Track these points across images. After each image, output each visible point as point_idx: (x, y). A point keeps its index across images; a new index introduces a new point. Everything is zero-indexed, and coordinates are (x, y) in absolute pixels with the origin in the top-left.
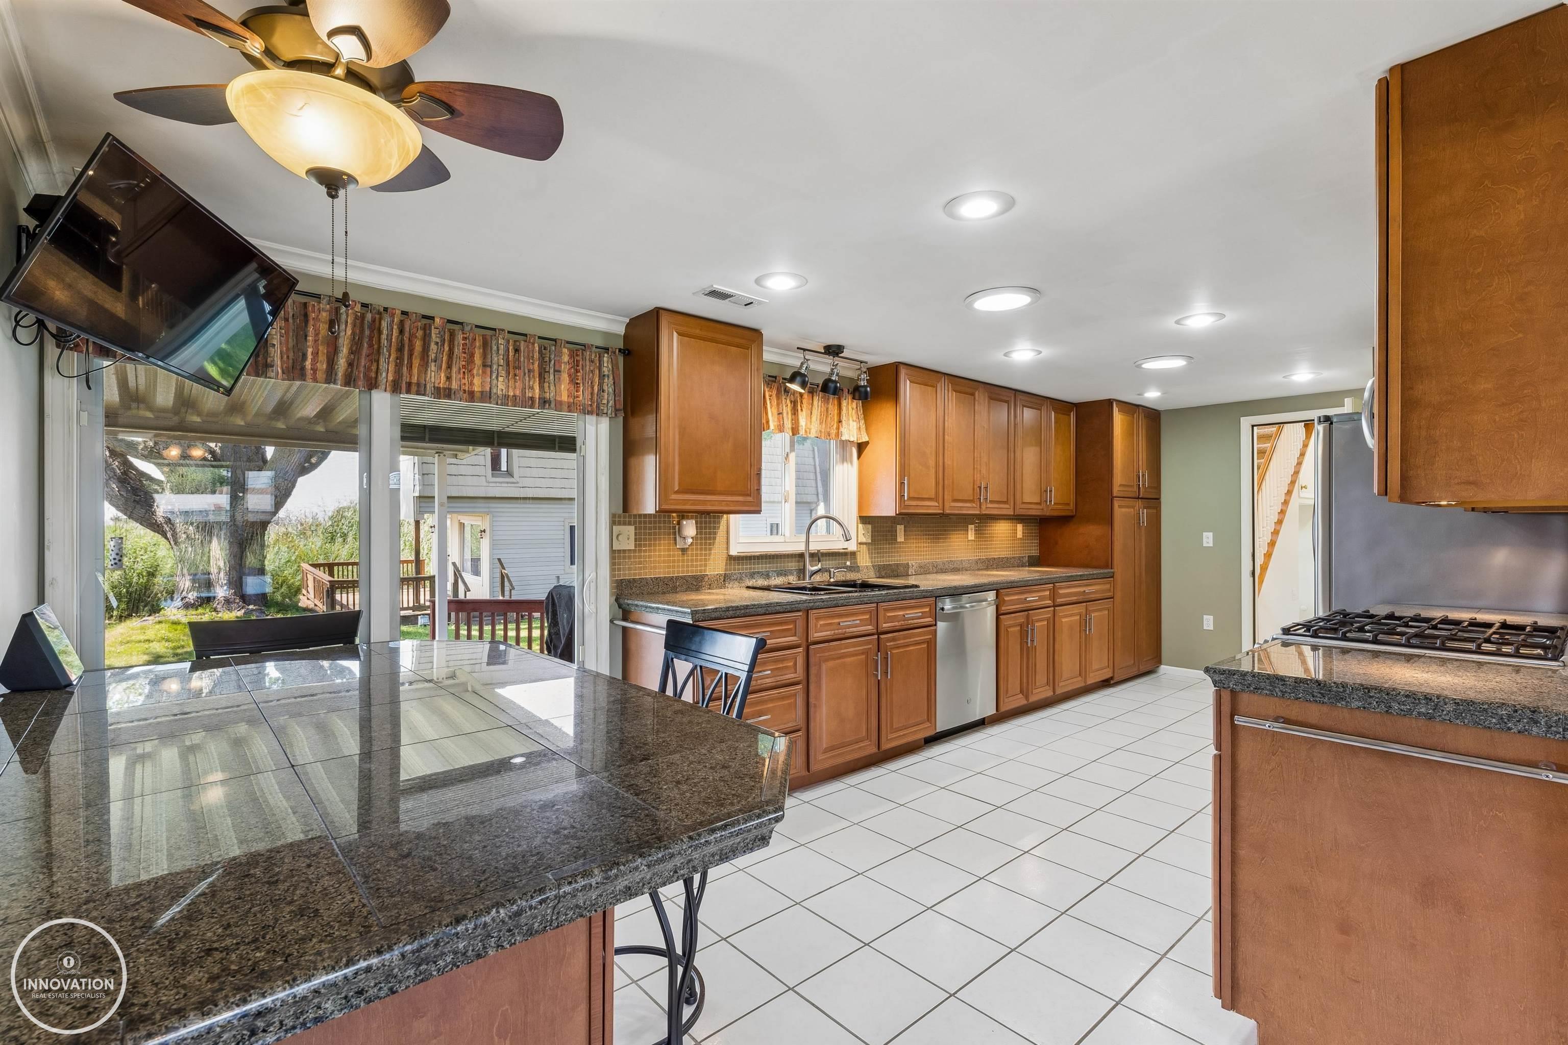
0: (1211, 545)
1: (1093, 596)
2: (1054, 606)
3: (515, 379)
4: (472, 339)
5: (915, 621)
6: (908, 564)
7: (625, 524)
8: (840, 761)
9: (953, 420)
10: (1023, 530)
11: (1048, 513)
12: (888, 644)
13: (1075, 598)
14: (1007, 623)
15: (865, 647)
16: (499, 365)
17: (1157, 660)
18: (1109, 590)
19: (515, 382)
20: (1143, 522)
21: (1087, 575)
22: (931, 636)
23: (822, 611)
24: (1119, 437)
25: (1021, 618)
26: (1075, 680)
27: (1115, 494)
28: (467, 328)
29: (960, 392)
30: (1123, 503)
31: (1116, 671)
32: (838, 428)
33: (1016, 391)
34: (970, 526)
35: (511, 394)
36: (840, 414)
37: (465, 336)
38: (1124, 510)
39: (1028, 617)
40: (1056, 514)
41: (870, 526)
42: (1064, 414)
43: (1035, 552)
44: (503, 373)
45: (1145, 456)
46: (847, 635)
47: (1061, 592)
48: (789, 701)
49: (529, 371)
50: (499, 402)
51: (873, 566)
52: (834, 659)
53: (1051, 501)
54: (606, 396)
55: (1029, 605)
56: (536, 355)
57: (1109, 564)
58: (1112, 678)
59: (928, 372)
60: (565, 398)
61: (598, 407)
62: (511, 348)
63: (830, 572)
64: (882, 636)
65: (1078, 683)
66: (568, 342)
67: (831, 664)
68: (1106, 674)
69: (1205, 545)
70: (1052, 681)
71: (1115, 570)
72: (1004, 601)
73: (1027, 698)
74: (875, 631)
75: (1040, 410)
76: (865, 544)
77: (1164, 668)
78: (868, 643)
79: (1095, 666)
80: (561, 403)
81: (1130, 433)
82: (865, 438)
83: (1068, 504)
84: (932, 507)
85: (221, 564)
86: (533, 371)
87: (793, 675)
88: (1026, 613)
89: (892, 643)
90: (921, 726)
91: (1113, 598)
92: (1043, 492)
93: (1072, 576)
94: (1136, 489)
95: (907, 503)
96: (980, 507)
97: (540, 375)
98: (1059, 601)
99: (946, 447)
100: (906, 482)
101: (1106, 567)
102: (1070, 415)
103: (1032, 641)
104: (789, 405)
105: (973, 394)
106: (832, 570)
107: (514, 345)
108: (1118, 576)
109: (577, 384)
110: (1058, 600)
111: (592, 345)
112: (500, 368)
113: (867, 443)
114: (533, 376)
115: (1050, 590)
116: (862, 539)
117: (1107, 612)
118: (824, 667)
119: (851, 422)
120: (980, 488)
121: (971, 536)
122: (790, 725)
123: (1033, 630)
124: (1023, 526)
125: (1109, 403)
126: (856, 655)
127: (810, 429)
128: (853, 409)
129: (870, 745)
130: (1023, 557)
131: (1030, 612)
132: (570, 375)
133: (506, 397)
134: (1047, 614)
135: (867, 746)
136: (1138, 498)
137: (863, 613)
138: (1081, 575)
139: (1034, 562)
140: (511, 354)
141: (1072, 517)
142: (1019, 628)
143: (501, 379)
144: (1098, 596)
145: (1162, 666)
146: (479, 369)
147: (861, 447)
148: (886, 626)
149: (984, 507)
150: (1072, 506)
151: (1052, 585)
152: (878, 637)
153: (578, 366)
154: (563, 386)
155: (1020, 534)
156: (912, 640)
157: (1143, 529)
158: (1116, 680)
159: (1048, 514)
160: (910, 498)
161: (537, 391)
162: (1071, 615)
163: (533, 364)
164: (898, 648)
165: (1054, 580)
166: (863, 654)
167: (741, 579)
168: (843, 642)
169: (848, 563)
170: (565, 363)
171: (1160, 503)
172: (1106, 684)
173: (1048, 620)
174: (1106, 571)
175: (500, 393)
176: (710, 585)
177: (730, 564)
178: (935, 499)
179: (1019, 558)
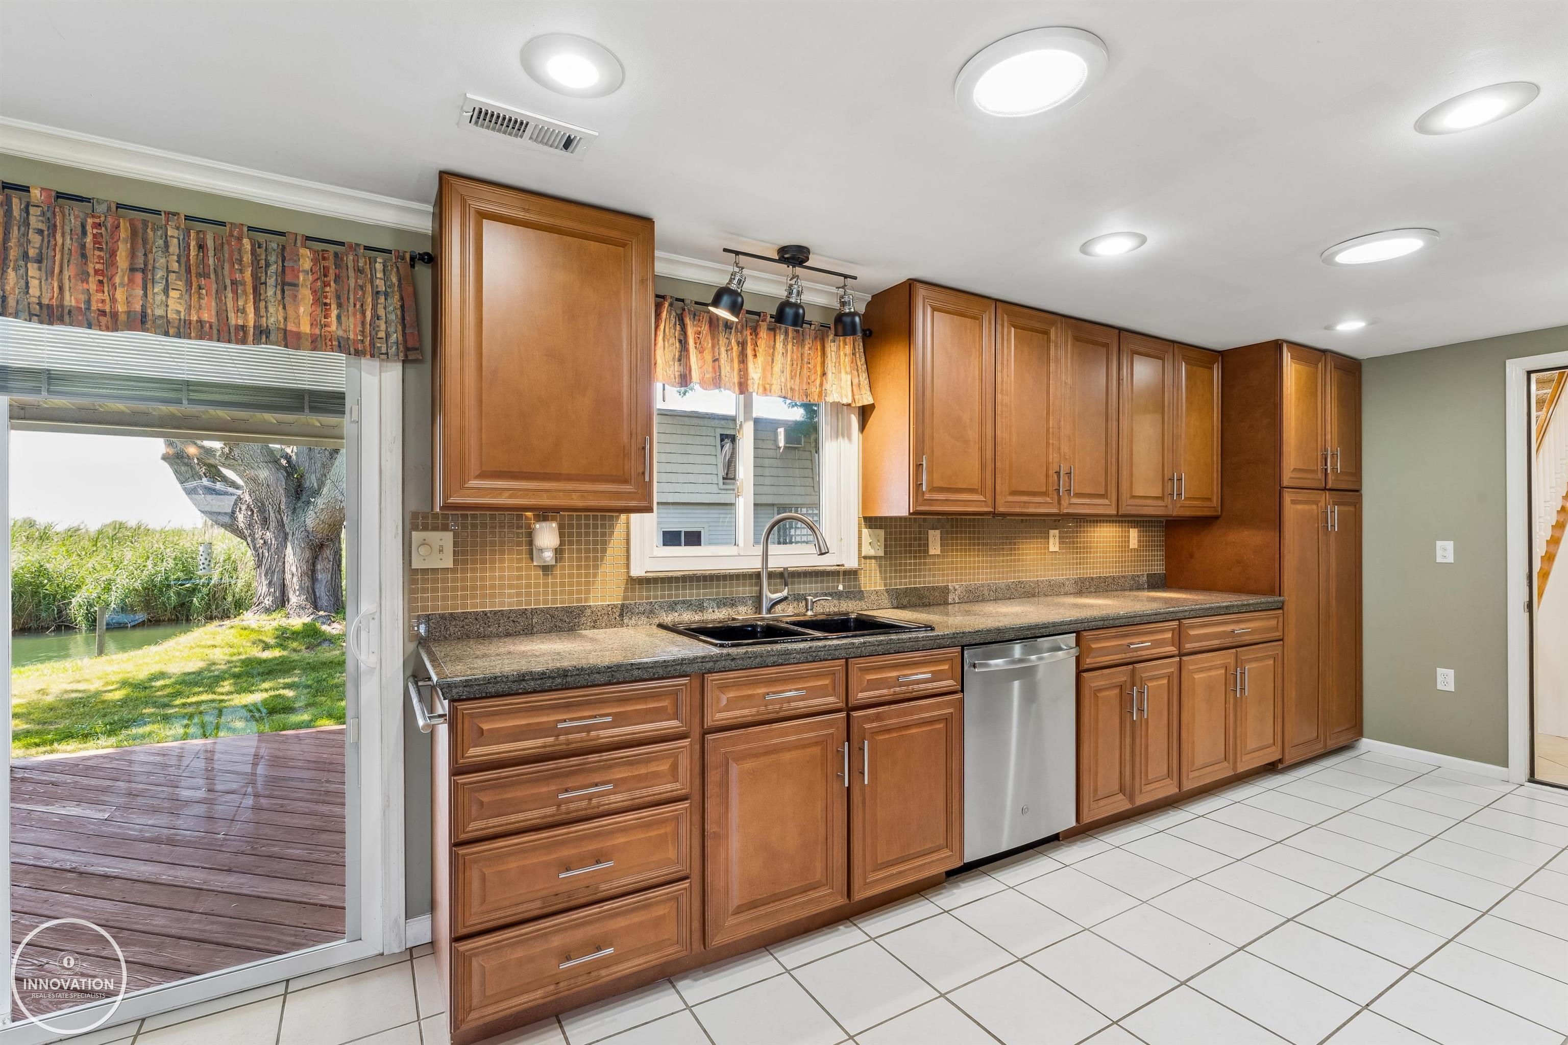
0: (1451, 559)
1: (1248, 639)
2: (1181, 655)
3: (200, 294)
4: (112, 226)
5: (922, 686)
6: (947, 587)
7: (435, 529)
8: (767, 925)
9: (1009, 374)
10: (1139, 536)
11: (1176, 512)
12: (867, 726)
13: (1217, 642)
14: (1096, 684)
15: (825, 732)
16: (168, 271)
17: (1357, 729)
18: (1276, 629)
19: (200, 297)
20: (1333, 526)
21: (1237, 606)
22: (951, 710)
23: (732, 674)
24: (1293, 396)
25: (1121, 675)
26: (1217, 767)
27: (1285, 483)
28: (101, 209)
29: (1023, 328)
30: (1300, 497)
31: (1287, 751)
32: (821, 385)
33: (1121, 330)
34: (1052, 532)
35: (194, 318)
36: (823, 363)
37: (97, 221)
38: (1299, 507)
39: (1133, 671)
40: (1188, 513)
41: (881, 533)
42: (1201, 366)
43: (1159, 568)
44: (181, 284)
45: (1335, 429)
46: (782, 714)
47: (1193, 632)
48: (662, 831)
49: (234, 283)
50: (171, 331)
51: (887, 591)
52: (756, 755)
53: (1179, 495)
54: (383, 327)
55: (1135, 654)
56: (247, 258)
57: (1275, 588)
58: (1280, 761)
59: (966, 296)
60: (305, 328)
61: (373, 344)
62: (193, 243)
63: (806, 600)
64: (855, 714)
65: (1223, 771)
66: (308, 238)
67: (749, 765)
68: (1272, 755)
69: (1439, 559)
70: (1177, 771)
71: (1286, 597)
72: (1090, 648)
73: (1131, 798)
74: (841, 705)
75: (1163, 359)
76: (875, 558)
77: (1366, 743)
78: (830, 724)
79: (1252, 744)
80: (298, 335)
81: (1310, 392)
82: (867, 400)
83: (1209, 499)
84: (975, 503)
85: (294, 569)
86: (243, 283)
87: (669, 787)
88: (1131, 667)
89: (874, 725)
90: (934, 857)
91: (1282, 640)
92: (1167, 480)
93: (1211, 608)
94: (1320, 475)
95: (927, 496)
96: (1059, 503)
97: (255, 289)
98: (1189, 646)
99: (998, 412)
100: (924, 463)
101: (1271, 592)
102: (1212, 369)
103: (1141, 710)
104: (735, 348)
105: (1046, 333)
106: (809, 598)
107: (198, 239)
108: (1291, 607)
109: (326, 304)
110: (1187, 646)
111: (358, 245)
112: (172, 276)
113: (872, 407)
114: (245, 292)
115: (1173, 630)
116: (868, 550)
117: (1271, 662)
118: (735, 770)
119: (843, 375)
120: (1058, 473)
121: (1054, 545)
122: (665, 871)
123: (1141, 693)
124: (1139, 532)
125: (1276, 346)
126: (804, 746)
127: (771, 385)
128: (845, 355)
129: (831, 894)
130: (1138, 576)
131: (1137, 666)
132: (314, 292)
133: (188, 323)
134: (1168, 668)
135: (825, 896)
136: (1325, 489)
137: (819, 676)
138: (1226, 607)
139: (1156, 583)
140: (193, 253)
141: (1217, 518)
142: (1117, 691)
143: (173, 294)
144: (1256, 638)
145: (1364, 740)
146: (123, 276)
147: (865, 413)
148: (863, 696)
149: (1064, 503)
150: (1216, 502)
151: (1177, 623)
152: (848, 716)
153: (325, 276)
154: (302, 310)
155: (1134, 543)
156: (915, 717)
157: (1332, 538)
158: (1287, 762)
159: (1175, 514)
160: (933, 489)
161: (251, 316)
162: (1210, 669)
163: (241, 271)
164: (888, 731)
165: (1180, 615)
166: (816, 744)
167: (652, 612)
168: (775, 726)
169: (841, 587)
170: (306, 272)
171: (1361, 495)
172: (1272, 768)
173: (1169, 677)
174: (1270, 599)
175: (172, 315)
176: (595, 622)
177: (633, 590)
178: (981, 491)
179: (1133, 577)
